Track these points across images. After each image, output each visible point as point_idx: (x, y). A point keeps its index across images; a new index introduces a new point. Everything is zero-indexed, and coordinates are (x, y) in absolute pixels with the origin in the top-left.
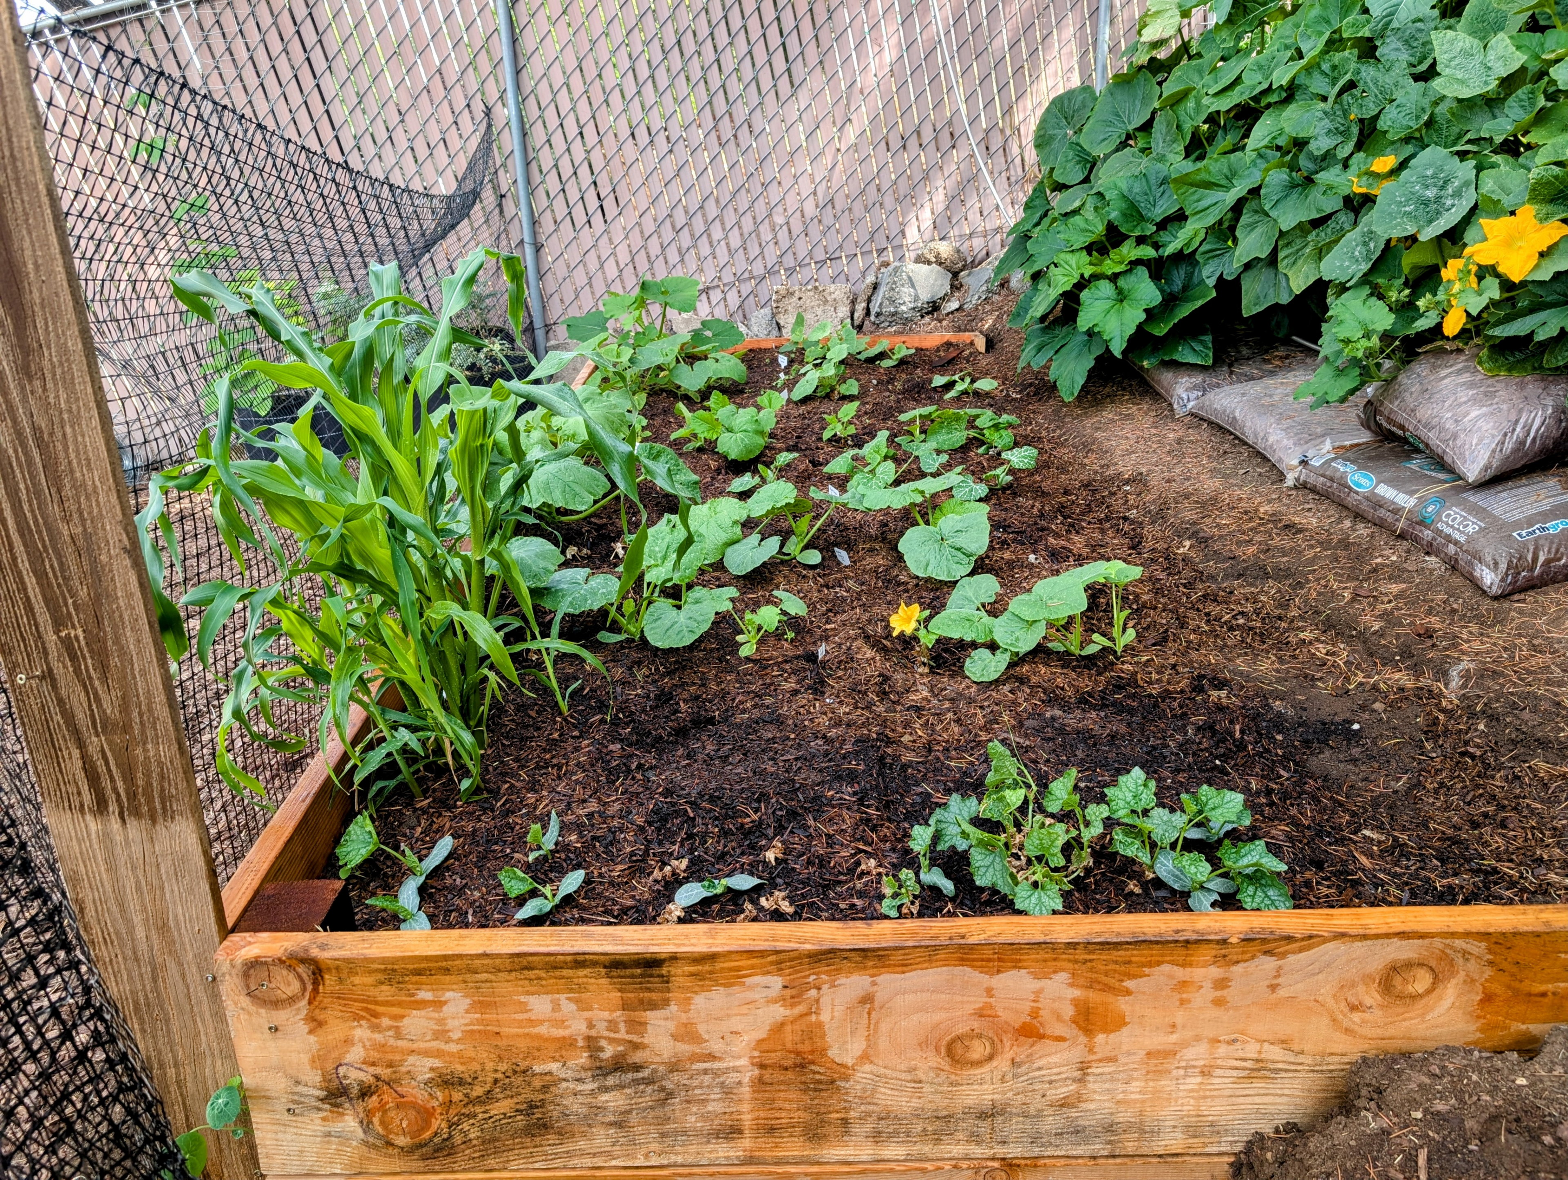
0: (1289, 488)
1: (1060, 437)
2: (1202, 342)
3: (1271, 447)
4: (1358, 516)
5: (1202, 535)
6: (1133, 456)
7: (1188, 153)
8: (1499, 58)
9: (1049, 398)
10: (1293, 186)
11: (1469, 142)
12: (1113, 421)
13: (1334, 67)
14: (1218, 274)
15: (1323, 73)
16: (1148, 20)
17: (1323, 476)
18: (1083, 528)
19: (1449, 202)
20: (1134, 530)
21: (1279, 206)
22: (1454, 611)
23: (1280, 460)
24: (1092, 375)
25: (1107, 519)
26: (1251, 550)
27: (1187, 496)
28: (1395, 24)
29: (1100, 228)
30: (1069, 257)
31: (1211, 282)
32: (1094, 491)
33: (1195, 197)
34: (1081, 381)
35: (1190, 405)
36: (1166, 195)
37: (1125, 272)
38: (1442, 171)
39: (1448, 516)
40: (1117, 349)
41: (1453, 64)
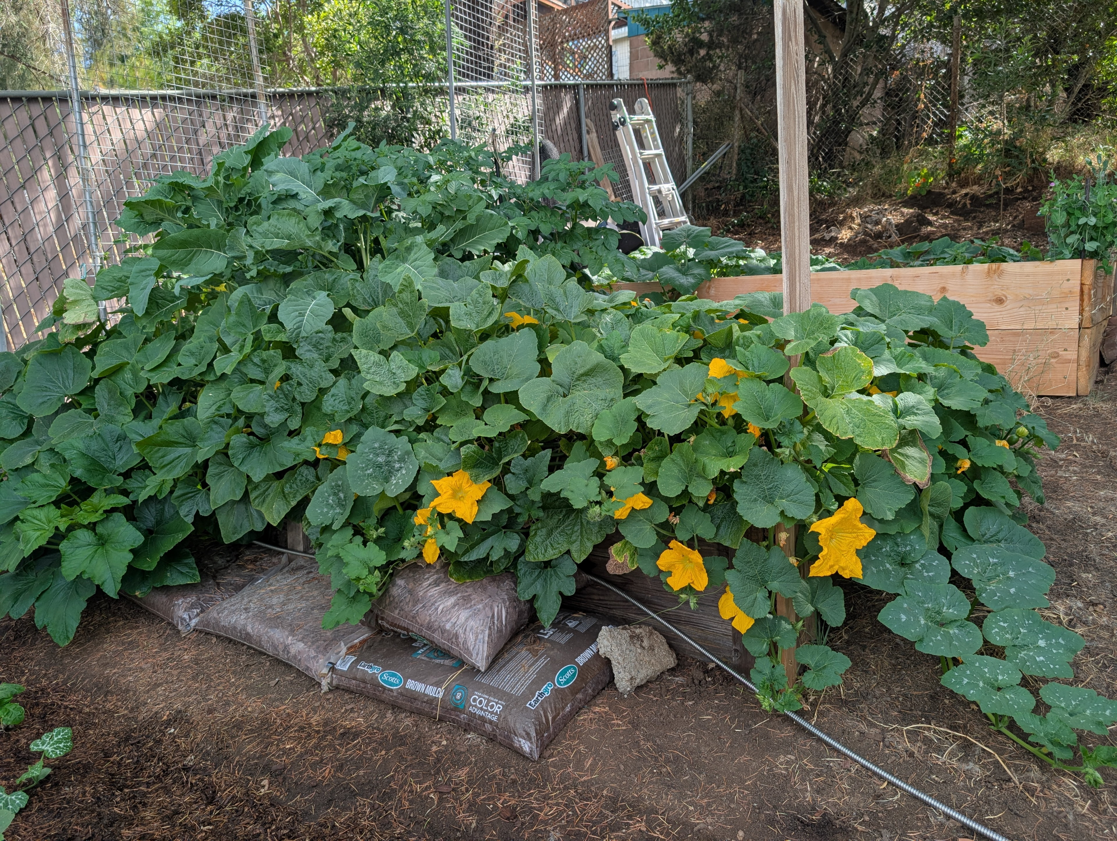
0: (325, 693)
1: (65, 683)
2: (186, 565)
3: (295, 657)
4: (395, 707)
5: (274, 767)
6: (160, 690)
7: (136, 412)
8: (399, 367)
9: (35, 639)
10: (252, 446)
11: (396, 422)
12: (116, 653)
13: (264, 361)
14: (194, 512)
15: (255, 364)
16: (67, 306)
17: (355, 679)
18: (144, 795)
19: (397, 465)
20: (201, 780)
21: (246, 463)
22: (514, 782)
23: (308, 668)
24: (86, 614)
25: (166, 773)
26: (327, 771)
27: (238, 726)
28: (303, 334)
29: (63, 483)
30: (36, 512)
31: (190, 519)
32: (138, 745)
33: (160, 454)
34: (74, 623)
35: (193, 623)
36: (124, 450)
37: (102, 521)
38: (386, 444)
39: (475, 700)
40: (111, 590)
41: (371, 371)
